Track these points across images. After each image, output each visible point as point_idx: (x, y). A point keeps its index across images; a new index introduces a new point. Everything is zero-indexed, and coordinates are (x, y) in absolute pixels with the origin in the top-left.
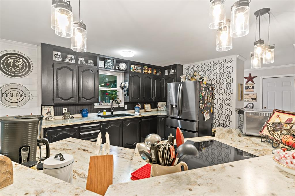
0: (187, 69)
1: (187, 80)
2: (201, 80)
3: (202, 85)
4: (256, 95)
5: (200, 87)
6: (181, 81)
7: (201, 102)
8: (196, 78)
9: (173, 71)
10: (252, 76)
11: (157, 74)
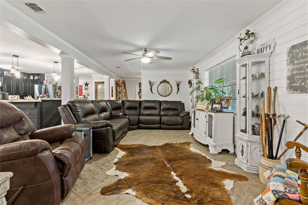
0: (48, 77)
1: (48, 83)
2: (56, 84)
3: (56, 87)
4: (89, 93)
5: (55, 88)
6: (44, 84)
7: (56, 95)
8: (53, 83)
9: (37, 77)
10: (87, 83)
11: (24, 78)
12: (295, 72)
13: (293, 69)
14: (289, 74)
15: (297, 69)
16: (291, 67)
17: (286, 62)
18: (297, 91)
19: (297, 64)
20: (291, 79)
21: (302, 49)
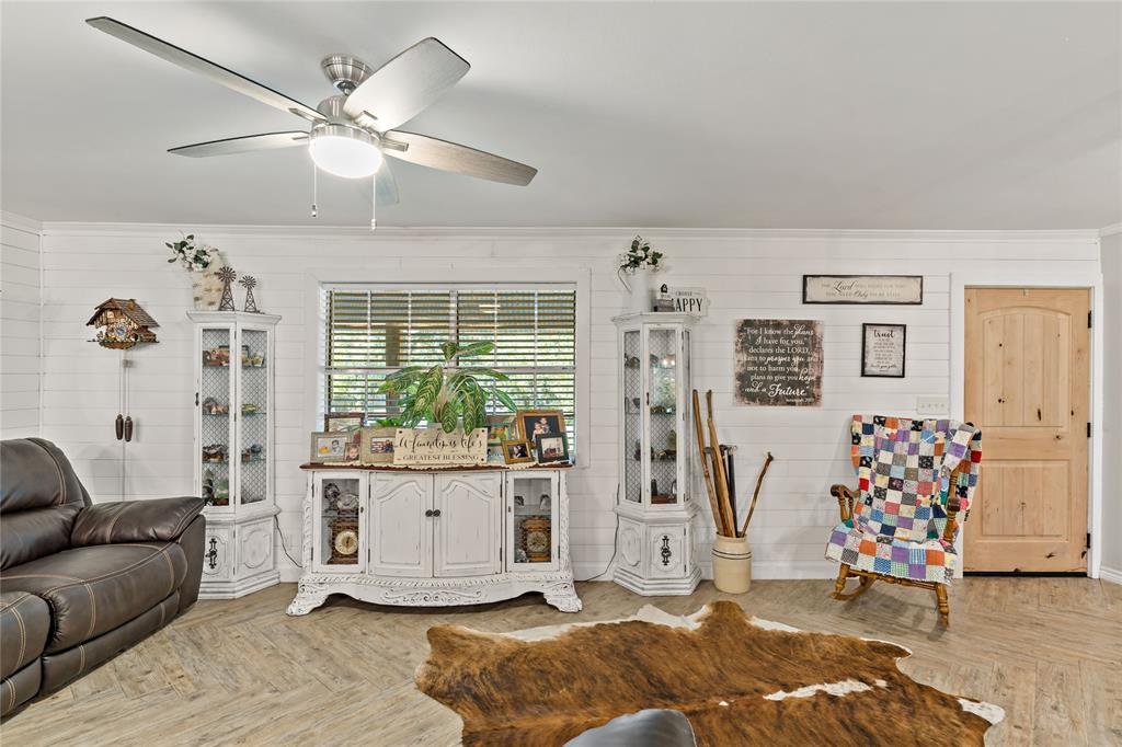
12: (750, 369)
13: (747, 362)
14: (739, 369)
15: (754, 363)
16: (744, 358)
17: (733, 347)
18: (754, 400)
19: (754, 354)
20: (743, 379)
21: (763, 331)
